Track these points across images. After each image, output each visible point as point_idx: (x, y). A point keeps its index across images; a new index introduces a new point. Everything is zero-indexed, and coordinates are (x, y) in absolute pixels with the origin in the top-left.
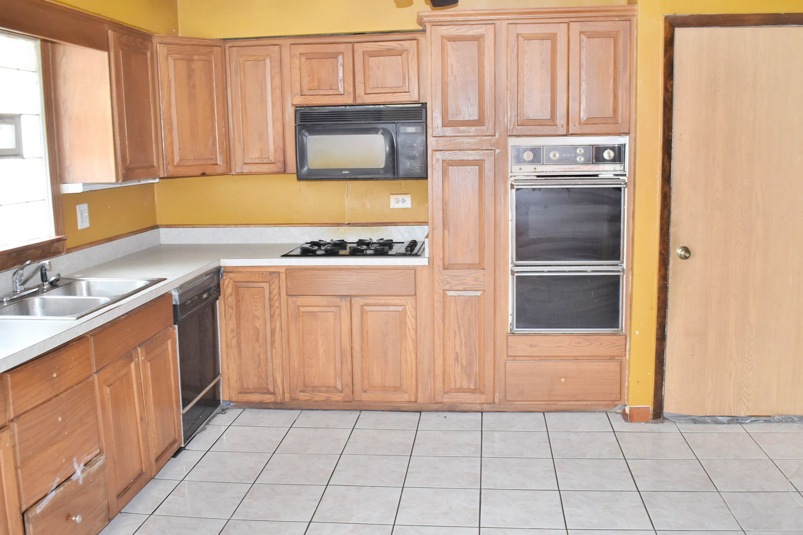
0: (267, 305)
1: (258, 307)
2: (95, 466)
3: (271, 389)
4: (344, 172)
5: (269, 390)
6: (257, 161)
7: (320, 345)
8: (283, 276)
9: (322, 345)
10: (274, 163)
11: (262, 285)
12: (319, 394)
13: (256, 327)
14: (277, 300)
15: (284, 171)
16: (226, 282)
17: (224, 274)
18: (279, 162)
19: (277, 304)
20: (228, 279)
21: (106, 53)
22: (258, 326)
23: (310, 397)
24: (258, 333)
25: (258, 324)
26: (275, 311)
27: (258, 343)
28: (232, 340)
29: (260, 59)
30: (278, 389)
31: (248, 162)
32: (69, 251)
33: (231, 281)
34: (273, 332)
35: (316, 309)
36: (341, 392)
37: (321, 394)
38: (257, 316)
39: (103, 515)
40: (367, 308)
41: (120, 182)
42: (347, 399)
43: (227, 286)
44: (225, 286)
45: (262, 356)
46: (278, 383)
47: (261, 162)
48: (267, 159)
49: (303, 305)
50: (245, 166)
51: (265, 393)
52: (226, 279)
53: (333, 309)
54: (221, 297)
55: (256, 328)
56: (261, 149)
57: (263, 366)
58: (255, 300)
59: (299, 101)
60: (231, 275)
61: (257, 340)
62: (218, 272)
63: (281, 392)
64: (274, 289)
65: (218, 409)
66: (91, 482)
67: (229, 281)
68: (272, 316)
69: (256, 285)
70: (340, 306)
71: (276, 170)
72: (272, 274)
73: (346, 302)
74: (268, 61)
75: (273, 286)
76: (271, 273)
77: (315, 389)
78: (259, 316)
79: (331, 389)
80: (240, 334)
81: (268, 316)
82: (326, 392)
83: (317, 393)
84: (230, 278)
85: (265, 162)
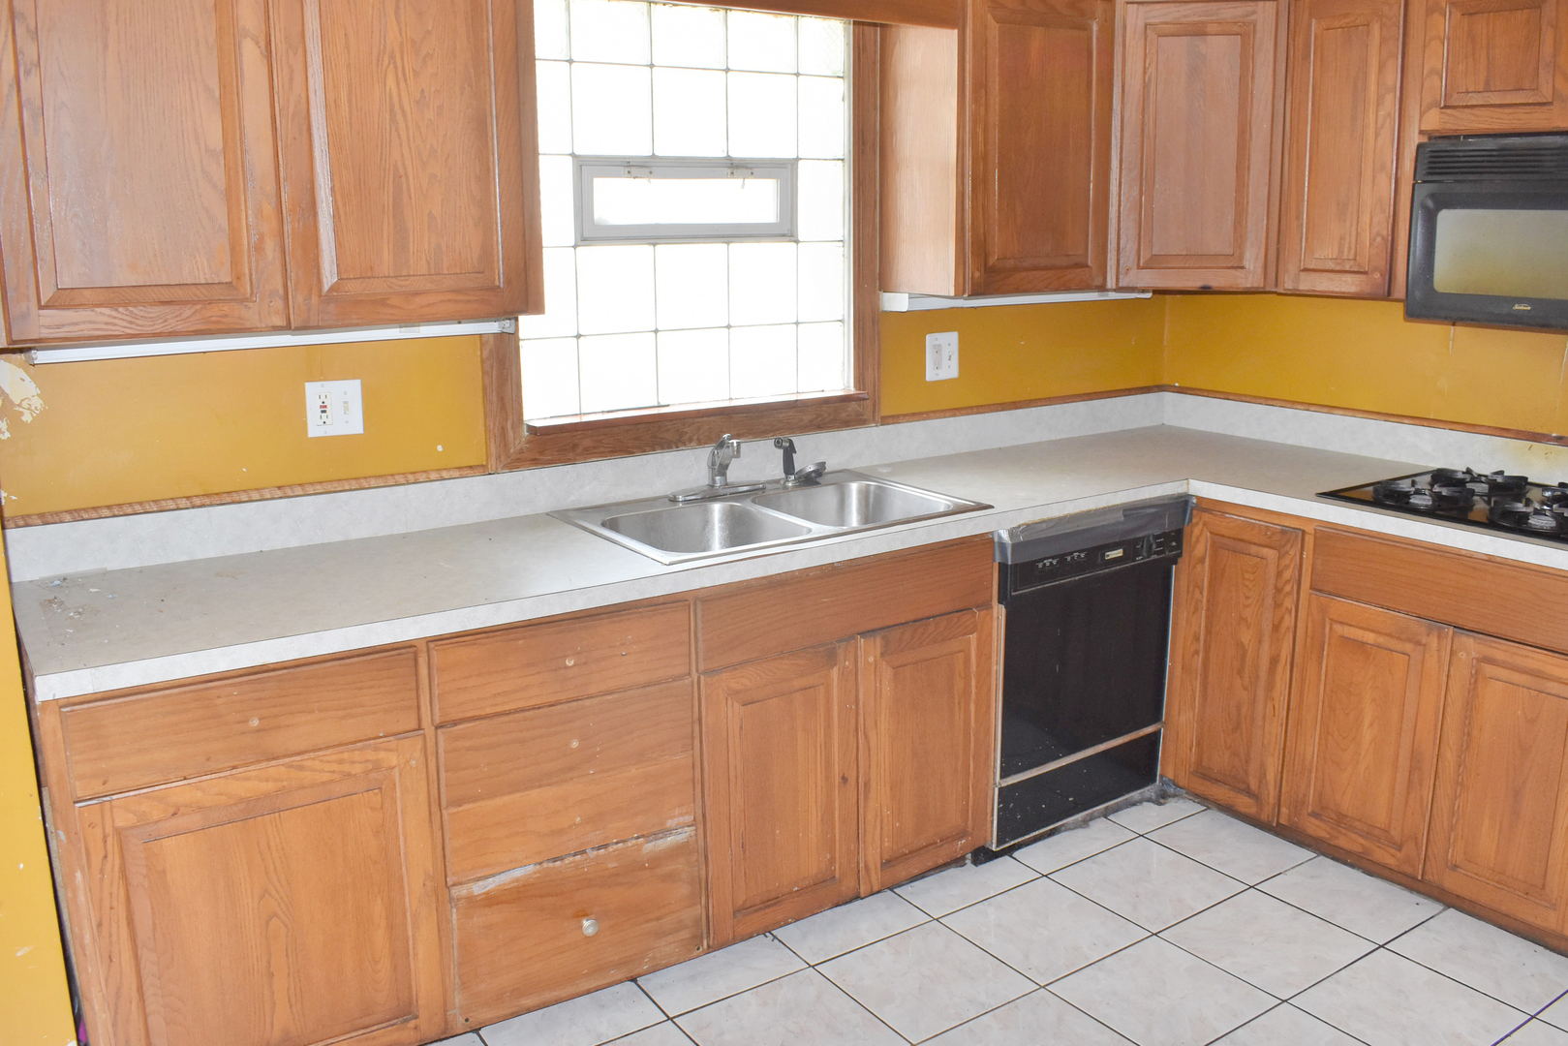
0: (1269, 601)
1: (1250, 601)
2: (660, 842)
3: (1254, 785)
4: (1517, 307)
5: (1249, 787)
6: (1331, 265)
7: (1367, 723)
8: (1309, 541)
9: (1371, 725)
10: (1365, 273)
11: (1266, 551)
12: (1349, 834)
13: (1242, 642)
14: (1288, 593)
15: (1387, 296)
16: (1197, 531)
17: (1195, 512)
18: (1376, 269)
19: (1289, 603)
20: (1200, 526)
21: (954, 33)
22: (1246, 642)
23: (1329, 834)
24: (1244, 656)
25: (1247, 637)
26: (1283, 618)
27: (1241, 677)
28: (1193, 656)
29: (1358, 22)
30: (1266, 792)
31: (1312, 267)
32: (886, 420)
33: (1205, 530)
34: (1274, 661)
35: (1370, 637)
36: (1400, 848)
37: (1354, 836)
38: (1246, 620)
39: (685, 934)
40: (1489, 669)
41: (966, 295)
42: (1408, 869)
43: (1197, 541)
44: (1194, 539)
45: (1244, 710)
46: (1268, 777)
47: (1338, 268)
48: (1352, 263)
49: (1342, 620)
50: (1303, 274)
51: (1240, 791)
52: (1197, 523)
53: (1408, 647)
54: (1184, 561)
55: (1240, 645)
56: (1341, 239)
57: (1244, 732)
58: (1247, 583)
59: (1434, 121)
60: (1206, 517)
61: (1240, 672)
62: (1182, 505)
63: (1272, 800)
64: (1287, 567)
65: (1149, 791)
66: (646, 868)
67: (1202, 530)
68: (1276, 628)
69: (1254, 549)
70: (1425, 645)
71: (1367, 289)
72: (1287, 534)
73: (1439, 637)
74: (1376, 28)
75: (1286, 561)
76: (1284, 532)
77: (1341, 820)
78: (1249, 620)
79: (1376, 832)
80: (1210, 647)
81: (1267, 626)
82: (1367, 835)
83: (1343, 831)
84: (1205, 524)
85: (1347, 268)
